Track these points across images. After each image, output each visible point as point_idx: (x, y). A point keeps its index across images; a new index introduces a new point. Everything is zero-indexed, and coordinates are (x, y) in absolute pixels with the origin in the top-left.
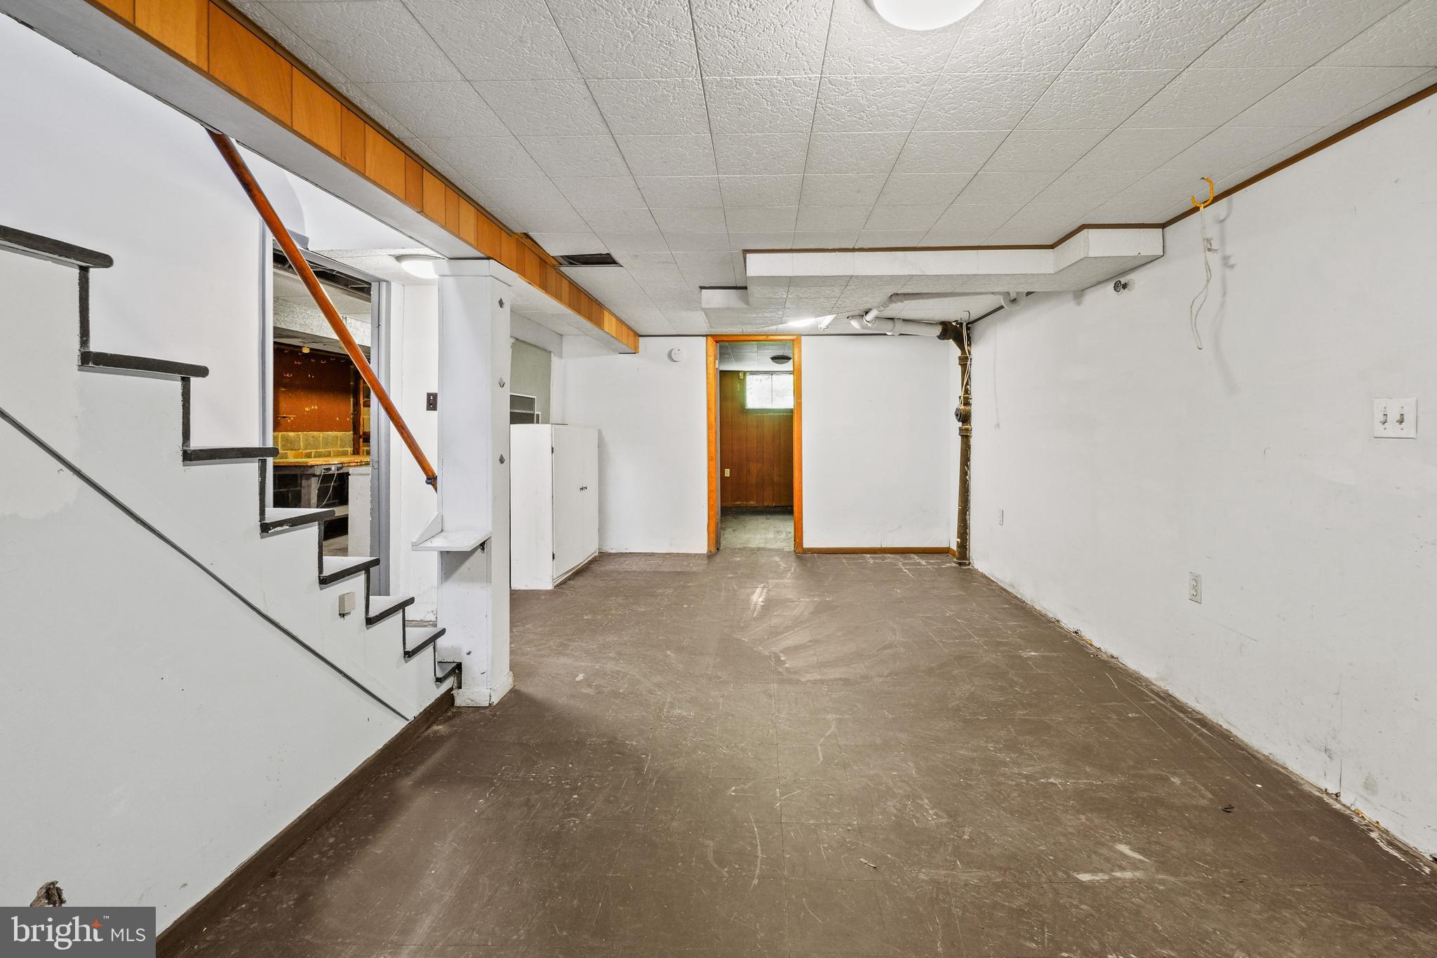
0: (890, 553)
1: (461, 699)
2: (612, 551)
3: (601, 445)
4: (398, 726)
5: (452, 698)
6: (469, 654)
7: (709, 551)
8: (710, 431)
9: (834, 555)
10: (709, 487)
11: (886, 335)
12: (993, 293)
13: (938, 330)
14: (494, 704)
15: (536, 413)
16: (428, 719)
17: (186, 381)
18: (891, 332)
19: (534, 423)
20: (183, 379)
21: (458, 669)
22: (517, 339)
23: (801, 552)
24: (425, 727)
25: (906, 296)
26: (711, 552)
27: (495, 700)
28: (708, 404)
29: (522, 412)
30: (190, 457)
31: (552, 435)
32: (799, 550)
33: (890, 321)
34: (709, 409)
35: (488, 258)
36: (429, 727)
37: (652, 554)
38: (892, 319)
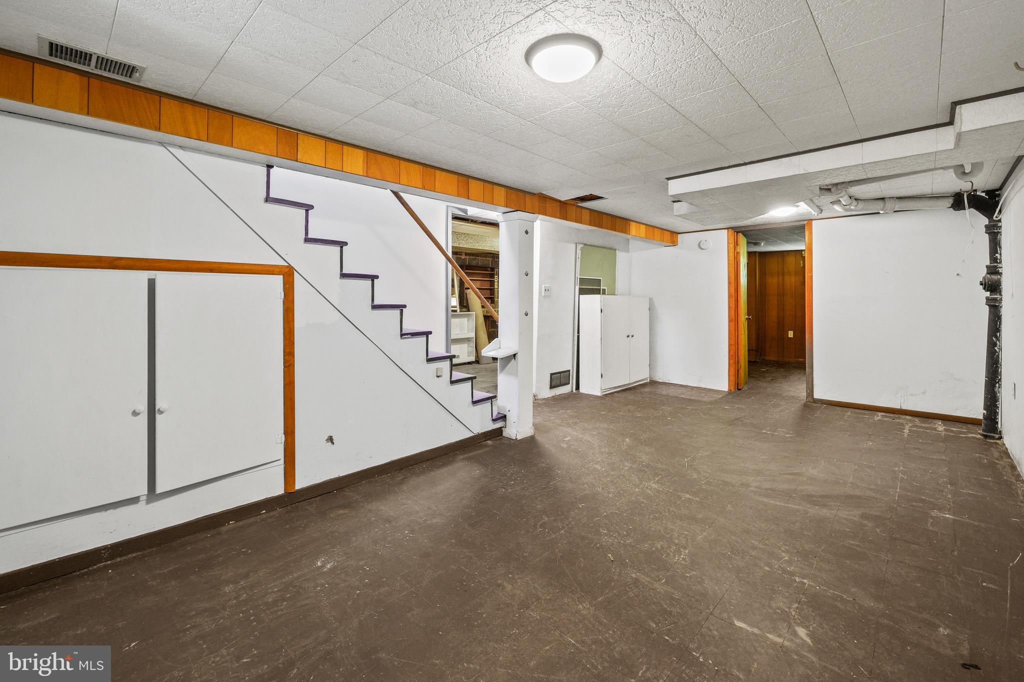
0: (911, 416)
1: (507, 433)
2: (660, 381)
3: (652, 309)
4: (469, 435)
5: (502, 432)
6: (509, 411)
7: (730, 390)
8: (731, 300)
9: (841, 408)
10: (729, 342)
11: (879, 213)
12: (942, 168)
13: (950, 201)
14: (518, 439)
15: (602, 288)
16: (485, 437)
17: (373, 281)
18: (882, 210)
19: (600, 294)
20: (372, 280)
21: (504, 418)
22: (585, 245)
23: (811, 401)
24: (484, 440)
25: (851, 184)
26: (731, 390)
27: (519, 438)
28: (729, 279)
29: (589, 287)
30: (375, 307)
31: (601, 301)
32: (810, 399)
33: (880, 201)
34: (729, 283)
35: (517, 211)
36: (486, 441)
37: (686, 386)
38: (883, 199)
